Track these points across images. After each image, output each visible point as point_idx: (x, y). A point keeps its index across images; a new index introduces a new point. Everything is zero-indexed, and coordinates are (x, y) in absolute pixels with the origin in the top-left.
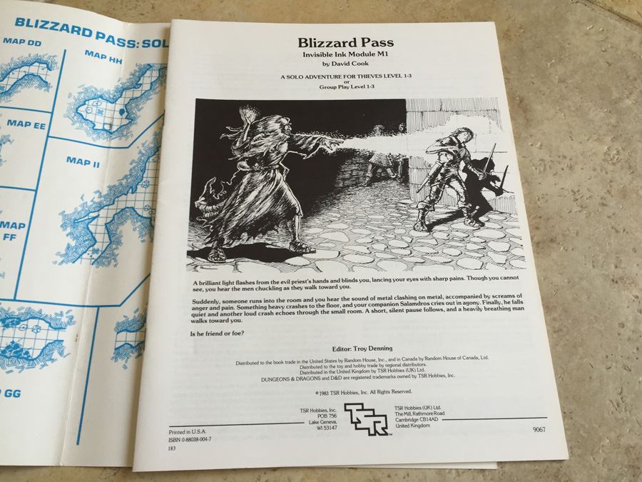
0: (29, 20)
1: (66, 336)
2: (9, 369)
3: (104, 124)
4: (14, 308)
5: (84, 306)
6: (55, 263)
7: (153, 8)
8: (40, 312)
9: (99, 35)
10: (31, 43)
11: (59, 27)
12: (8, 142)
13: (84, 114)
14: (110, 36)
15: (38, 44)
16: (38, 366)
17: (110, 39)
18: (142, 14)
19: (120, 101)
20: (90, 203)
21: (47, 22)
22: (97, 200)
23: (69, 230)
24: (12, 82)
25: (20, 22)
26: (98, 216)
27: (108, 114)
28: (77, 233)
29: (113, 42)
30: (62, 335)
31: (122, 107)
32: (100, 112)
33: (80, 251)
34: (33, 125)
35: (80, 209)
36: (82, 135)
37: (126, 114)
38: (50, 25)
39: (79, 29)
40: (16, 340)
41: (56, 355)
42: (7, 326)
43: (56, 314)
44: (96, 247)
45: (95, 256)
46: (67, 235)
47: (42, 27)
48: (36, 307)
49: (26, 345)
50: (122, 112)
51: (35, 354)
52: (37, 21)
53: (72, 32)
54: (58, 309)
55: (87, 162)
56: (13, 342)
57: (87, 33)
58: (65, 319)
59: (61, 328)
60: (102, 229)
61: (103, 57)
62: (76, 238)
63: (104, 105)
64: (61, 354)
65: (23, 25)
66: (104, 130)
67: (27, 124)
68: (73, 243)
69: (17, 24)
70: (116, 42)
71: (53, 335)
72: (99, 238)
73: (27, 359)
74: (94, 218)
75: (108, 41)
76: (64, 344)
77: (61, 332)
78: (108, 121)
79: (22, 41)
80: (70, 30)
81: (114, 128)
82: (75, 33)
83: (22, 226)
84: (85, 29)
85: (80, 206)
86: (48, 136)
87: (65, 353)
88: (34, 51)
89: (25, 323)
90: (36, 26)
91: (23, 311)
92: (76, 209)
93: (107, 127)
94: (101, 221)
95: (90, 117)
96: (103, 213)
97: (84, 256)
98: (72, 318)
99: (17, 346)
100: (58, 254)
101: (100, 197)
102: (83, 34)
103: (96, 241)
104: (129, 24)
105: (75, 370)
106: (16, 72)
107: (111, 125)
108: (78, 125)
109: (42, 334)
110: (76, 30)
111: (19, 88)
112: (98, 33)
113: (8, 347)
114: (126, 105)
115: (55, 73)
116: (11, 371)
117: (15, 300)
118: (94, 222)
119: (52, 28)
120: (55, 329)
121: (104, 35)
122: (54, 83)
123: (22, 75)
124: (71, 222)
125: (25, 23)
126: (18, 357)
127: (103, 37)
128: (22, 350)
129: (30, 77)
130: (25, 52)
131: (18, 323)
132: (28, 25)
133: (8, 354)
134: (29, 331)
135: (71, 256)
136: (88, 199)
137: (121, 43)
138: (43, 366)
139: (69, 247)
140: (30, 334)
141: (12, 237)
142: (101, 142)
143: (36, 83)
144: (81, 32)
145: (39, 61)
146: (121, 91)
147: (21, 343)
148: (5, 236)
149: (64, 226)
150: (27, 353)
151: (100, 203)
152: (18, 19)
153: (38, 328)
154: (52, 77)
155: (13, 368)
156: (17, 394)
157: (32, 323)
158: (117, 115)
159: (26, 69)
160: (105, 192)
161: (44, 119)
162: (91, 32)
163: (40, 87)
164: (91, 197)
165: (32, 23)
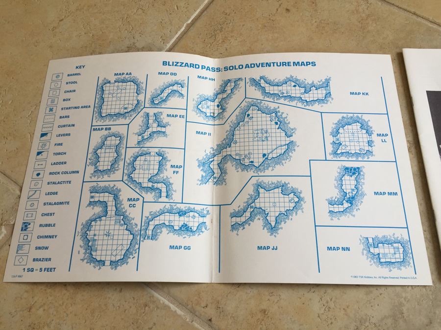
0: (169, 62)
1: (207, 220)
2: (184, 236)
3: (211, 113)
4: (183, 207)
5: (213, 205)
6: (197, 184)
7: (226, 50)
8: (194, 208)
9: (203, 67)
10: (172, 74)
11: (184, 65)
12: (169, 126)
13: (201, 109)
14: (208, 67)
15: (175, 74)
16: (197, 235)
17: (208, 68)
18: (221, 54)
19: (217, 100)
20: (209, 154)
21: (178, 63)
22: (212, 152)
23: (201, 168)
24: (166, 95)
25: (165, 63)
26: (214, 160)
27: (212, 108)
28: (205, 169)
29: (209, 70)
30: (205, 220)
31: (218, 103)
32: (208, 107)
33: (208, 178)
34: (179, 116)
35: (205, 157)
36: (201, 119)
37: (220, 107)
38: (179, 64)
39: (193, 64)
40: (185, 222)
41: (203, 229)
42: (180, 216)
43: (201, 209)
44: (214, 176)
45: (215, 180)
46: (201, 170)
47: (176, 65)
48: (192, 206)
49: (190, 224)
50: (218, 106)
51: (195, 229)
52: (173, 62)
53: (190, 67)
54: (202, 207)
55: (205, 133)
56: (184, 223)
57: (197, 66)
58: (205, 212)
59: (204, 216)
60: (216, 167)
61: (206, 78)
62: (205, 172)
63: (209, 103)
64: (206, 229)
65: (166, 65)
66: (211, 116)
67: (176, 116)
68: (204, 174)
69: (163, 65)
70: (211, 70)
71: (201, 220)
72: (215, 171)
73: (191, 231)
74: (212, 161)
75: (207, 69)
76: (207, 224)
77: (204, 218)
78: (212, 111)
79: (167, 73)
80: (189, 66)
81: (216, 115)
82: (192, 67)
83: (181, 167)
84: (196, 65)
85: (205, 155)
86: (186, 122)
87: (208, 228)
88: (174, 78)
89: (188, 214)
90: (173, 65)
91: (186, 208)
92: (203, 157)
93: (212, 115)
94: (216, 163)
95: (204, 110)
96: (216, 158)
97: (210, 180)
98: (208, 211)
99: (186, 225)
100: (198, 180)
101: (213, 150)
102: (196, 68)
103: (214, 173)
104: (216, 59)
105: (213, 237)
106: (167, 89)
107: (214, 113)
108: (199, 115)
109: (196, 219)
110: (192, 65)
111: (170, 98)
112: (202, 66)
113: (182, 226)
114: (220, 102)
115: (185, 89)
116: (185, 237)
117: (182, 203)
118: (212, 163)
119: (180, 66)
120: (202, 217)
121: (205, 67)
122: (185, 95)
123: (170, 91)
124: (202, 164)
125: (167, 63)
126: (187, 230)
127: (205, 68)
128: (188, 227)
129: (174, 91)
130: (170, 79)
131: (185, 214)
132: (169, 65)
133: (183, 229)
134: (191, 218)
135: (203, 181)
136: (208, 152)
137: (213, 70)
138: (199, 235)
139: (202, 176)
140: (191, 219)
141: (177, 172)
142: (211, 122)
143: (177, 94)
144: (194, 66)
145: (177, 83)
146: (217, 95)
147: (188, 224)
148: (174, 172)
149: (199, 166)
150: (191, 228)
151: (214, 153)
152: (164, 62)
153: (194, 217)
154: (184, 91)
155: (186, 236)
156: (189, 248)
157: (191, 214)
158: (216, 108)
159: (171, 87)
160: (215, 148)
161: (183, 113)
162: (199, 66)
163: (179, 96)
164: (209, 151)
165: (171, 64)
